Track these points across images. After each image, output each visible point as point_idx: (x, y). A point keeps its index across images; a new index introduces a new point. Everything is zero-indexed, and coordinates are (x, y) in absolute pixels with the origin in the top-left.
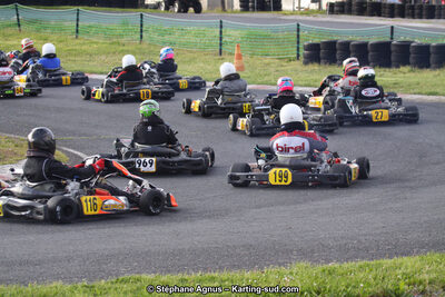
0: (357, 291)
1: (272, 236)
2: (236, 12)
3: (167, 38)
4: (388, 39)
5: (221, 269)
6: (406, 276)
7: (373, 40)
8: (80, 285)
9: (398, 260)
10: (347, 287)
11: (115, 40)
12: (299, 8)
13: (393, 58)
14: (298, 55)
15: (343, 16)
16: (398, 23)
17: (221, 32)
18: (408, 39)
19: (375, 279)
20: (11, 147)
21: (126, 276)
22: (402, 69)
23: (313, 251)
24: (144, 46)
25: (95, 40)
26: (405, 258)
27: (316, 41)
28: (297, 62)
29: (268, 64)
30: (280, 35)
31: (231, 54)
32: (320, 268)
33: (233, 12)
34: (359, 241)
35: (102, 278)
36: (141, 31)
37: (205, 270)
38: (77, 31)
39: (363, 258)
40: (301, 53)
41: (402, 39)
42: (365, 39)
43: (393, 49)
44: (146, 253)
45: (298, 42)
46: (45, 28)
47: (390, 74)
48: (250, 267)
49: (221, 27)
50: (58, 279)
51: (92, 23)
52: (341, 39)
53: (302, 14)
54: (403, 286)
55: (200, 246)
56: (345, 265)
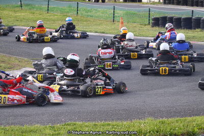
0: (175, 132)
1: (136, 105)
2: (121, 2)
3: (89, 14)
4: (191, 16)
5: (113, 120)
6: (198, 125)
7: (183, 17)
8: (48, 126)
9: (195, 118)
10: (171, 130)
11: (65, 14)
12: (150, 1)
13: (193, 25)
14: (149, 23)
15: (170, 5)
16: (195, 9)
17: (114, 12)
18: (200, 16)
19: (183, 126)
20: (17, 62)
21: (69, 122)
22: (197, 30)
23: (155, 113)
24: (79, 17)
25: (56, 14)
26: (197, 117)
27: (157, 16)
28: (149, 26)
29: (135, 27)
30: (141, 13)
31: (118, 22)
32: (158, 120)
33: (119, 2)
34: (176, 109)
35: (58, 123)
36: (78, 10)
37: (105, 120)
38: (48, 10)
39: (178, 117)
40: (150, 22)
41: (197, 16)
42: (180, 16)
43: (193, 20)
44: (79, 112)
45: (149, 17)
46: (33, 8)
47: (191, 32)
48: (126, 119)
49: (114, 9)
50: (38, 123)
51: (55, 6)
52: (169, 16)
53: (151, 4)
54: (196, 130)
55: (103, 109)
56: (170, 119)
